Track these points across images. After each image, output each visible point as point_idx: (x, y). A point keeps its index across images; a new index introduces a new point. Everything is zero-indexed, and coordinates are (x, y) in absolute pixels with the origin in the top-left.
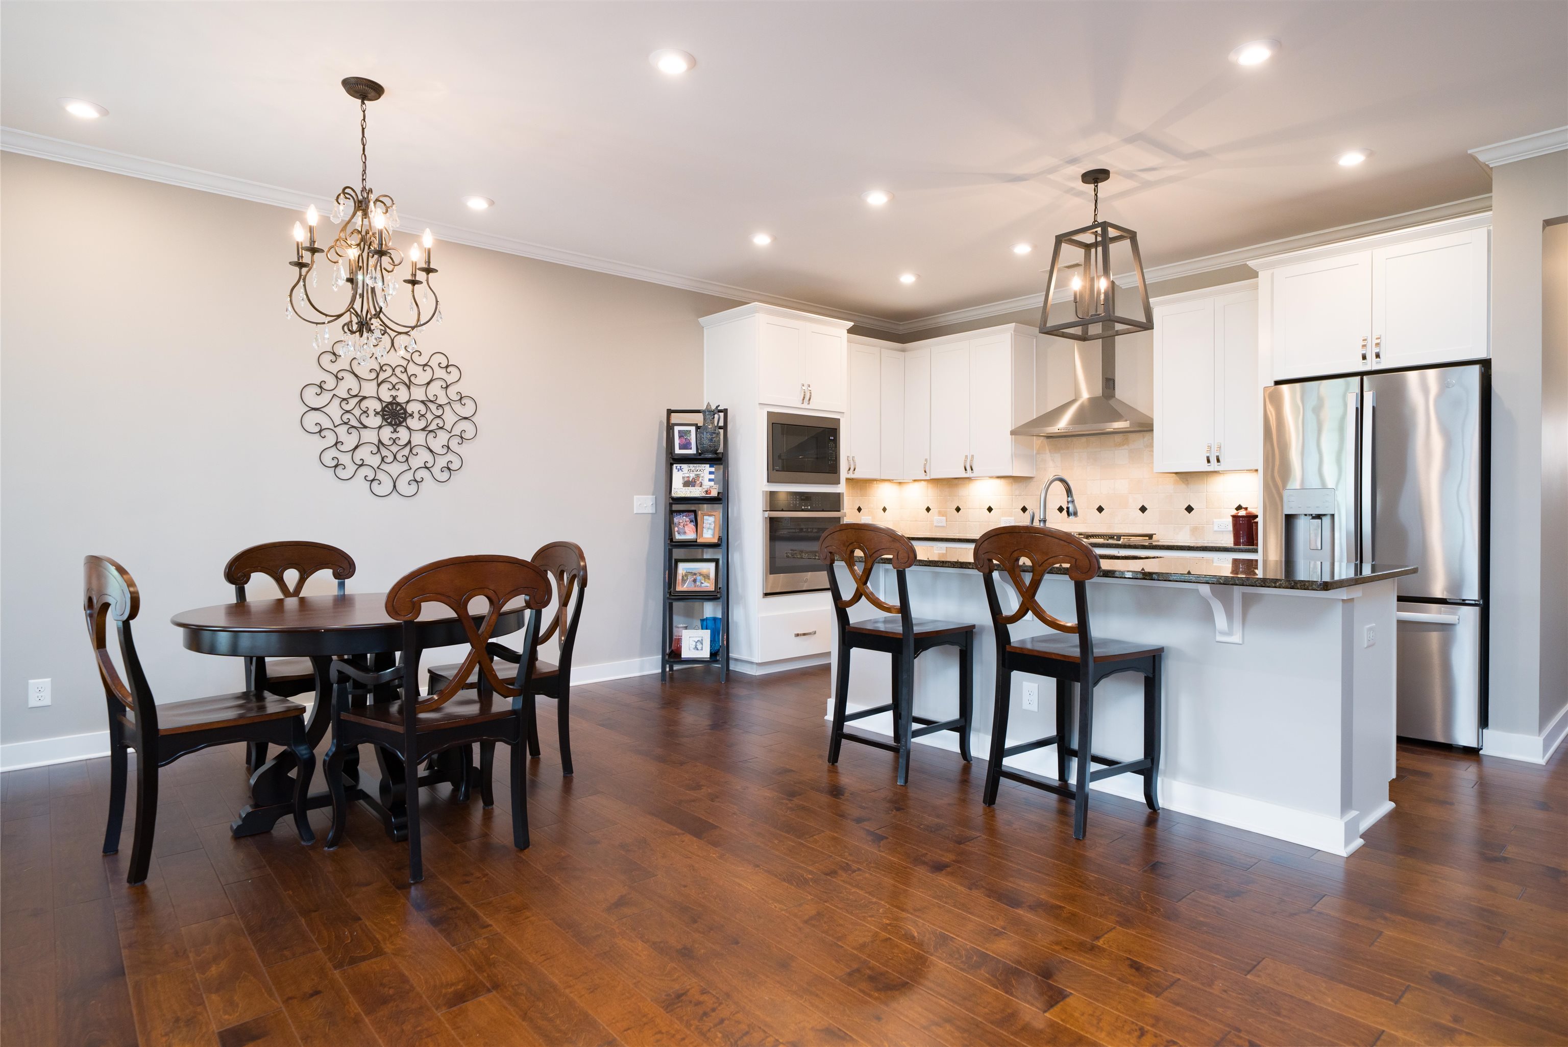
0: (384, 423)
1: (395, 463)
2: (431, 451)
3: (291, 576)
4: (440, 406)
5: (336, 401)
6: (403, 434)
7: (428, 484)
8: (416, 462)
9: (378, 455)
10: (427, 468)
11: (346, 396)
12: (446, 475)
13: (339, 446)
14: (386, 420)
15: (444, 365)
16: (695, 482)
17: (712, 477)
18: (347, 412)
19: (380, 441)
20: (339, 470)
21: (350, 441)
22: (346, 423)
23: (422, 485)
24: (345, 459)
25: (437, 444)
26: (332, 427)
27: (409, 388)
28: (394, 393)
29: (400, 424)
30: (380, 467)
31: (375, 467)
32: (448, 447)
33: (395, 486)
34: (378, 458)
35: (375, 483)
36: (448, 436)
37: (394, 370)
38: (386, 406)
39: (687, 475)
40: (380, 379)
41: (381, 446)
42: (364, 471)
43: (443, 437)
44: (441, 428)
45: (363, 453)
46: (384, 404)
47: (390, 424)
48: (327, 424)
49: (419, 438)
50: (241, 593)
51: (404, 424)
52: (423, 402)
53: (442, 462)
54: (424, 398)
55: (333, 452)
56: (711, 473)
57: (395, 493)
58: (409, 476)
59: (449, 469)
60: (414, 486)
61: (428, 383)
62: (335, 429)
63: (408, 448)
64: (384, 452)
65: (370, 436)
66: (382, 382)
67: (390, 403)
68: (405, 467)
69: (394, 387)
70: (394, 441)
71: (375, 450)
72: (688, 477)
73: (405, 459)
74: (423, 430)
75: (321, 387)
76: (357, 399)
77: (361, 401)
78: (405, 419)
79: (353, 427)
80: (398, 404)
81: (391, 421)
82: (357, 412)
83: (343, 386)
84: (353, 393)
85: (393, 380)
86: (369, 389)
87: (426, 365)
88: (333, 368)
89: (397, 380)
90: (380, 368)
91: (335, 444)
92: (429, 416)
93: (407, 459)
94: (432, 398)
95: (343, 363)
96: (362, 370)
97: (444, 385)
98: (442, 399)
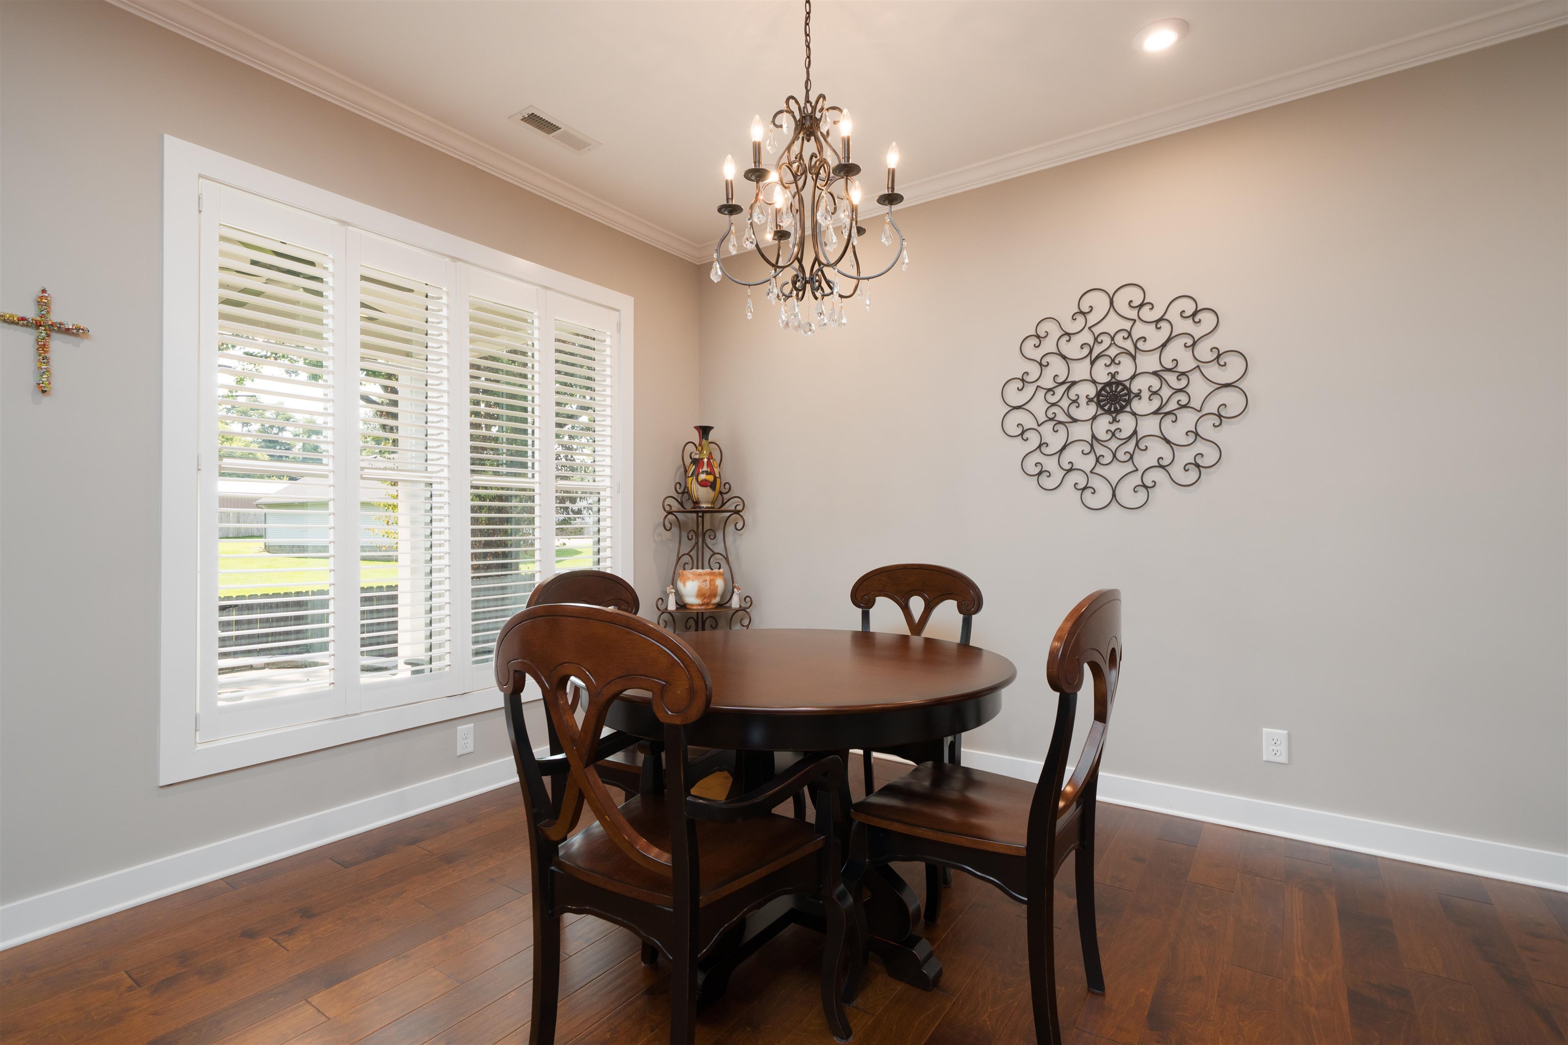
0: (1100, 411)
1: (1115, 464)
2: (1168, 442)
3: (917, 604)
4: (1183, 374)
5: (1041, 394)
6: (1126, 423)
7: (1164, 490)
8: (1144, 460)
9: (1092, 455)
10: (1163, 467)
11: (1051, 385)
12: (1193, 475)
13: (1043, 448)
14: (1102, 408)
15: (1188, 312)
18: (1053, 405)
19: (1093, 436)
20: (1043, 478)
21: (1056, 441)
22: (1051, 420)
23: (1154, 492)
24: (1050, 464)
25: (1177, 431)
26: (1035, 426)
27: (1134, 358)
28: (1113, 369)
29: (1122, 410)
30: (1095, 471)
31: (1088, 470)
32: (1197, 434)
33: (1114, 495)
34: (1091, 459)
35: (1088, 492)
36: (1195, 416)
37: (1113, 339)
38: (1103, 389)
40: (1094, 355)
41: (1095, 444)
42: (1074, 477)
43: (1187, 419)
44: (1185, 406)
45: (1073, 455)
46: (1100, 387)
47: (1108, 412)
48: (1029, 423)
49: (1149, 426)
50: (866, 617)
51: (1128, 409)
52: (1155, 373)
53: (1186, 456)
54: (1159, 368)
55: (1037, 457)
57: (1114, 504)
58: (1135, 479)
59: (1198, 466)
60: (1142, 494)
61: (1164, 345)
62: (1039, 429)
63: (1133, 442)
64: (1100, 450)
65: (1081, 431)
66: (1098, 357)
67: (1109, 384)
68: (1129, 467)
69: (1113, 361)
70: (1113, 434)
71: (1087, 449)
73: (1128, 456)
74: (1156, 413)
75: (1023, 380)
76: (1065, 387)
77: (1069, 389)
78: (1129, 402)
79: (1060, 422)
80: (1119, 383)
81: (1110, 408)
82: (1065, 403)
83: (1049, 373)
84: (1060, 380)
85: (1113, 352)
86: (1080, 371)
87: (1161, 319)
88: (1037, 354)
89: (1118, 351)
90: (1096, 339)
91: (1040, 447)
92: (1166, 392)
93: (1131, 457)
94: (1169, 365)
95: (1049, 345)
96: (1072, 349)
97: (1190, 342)
98: (1187, 363)
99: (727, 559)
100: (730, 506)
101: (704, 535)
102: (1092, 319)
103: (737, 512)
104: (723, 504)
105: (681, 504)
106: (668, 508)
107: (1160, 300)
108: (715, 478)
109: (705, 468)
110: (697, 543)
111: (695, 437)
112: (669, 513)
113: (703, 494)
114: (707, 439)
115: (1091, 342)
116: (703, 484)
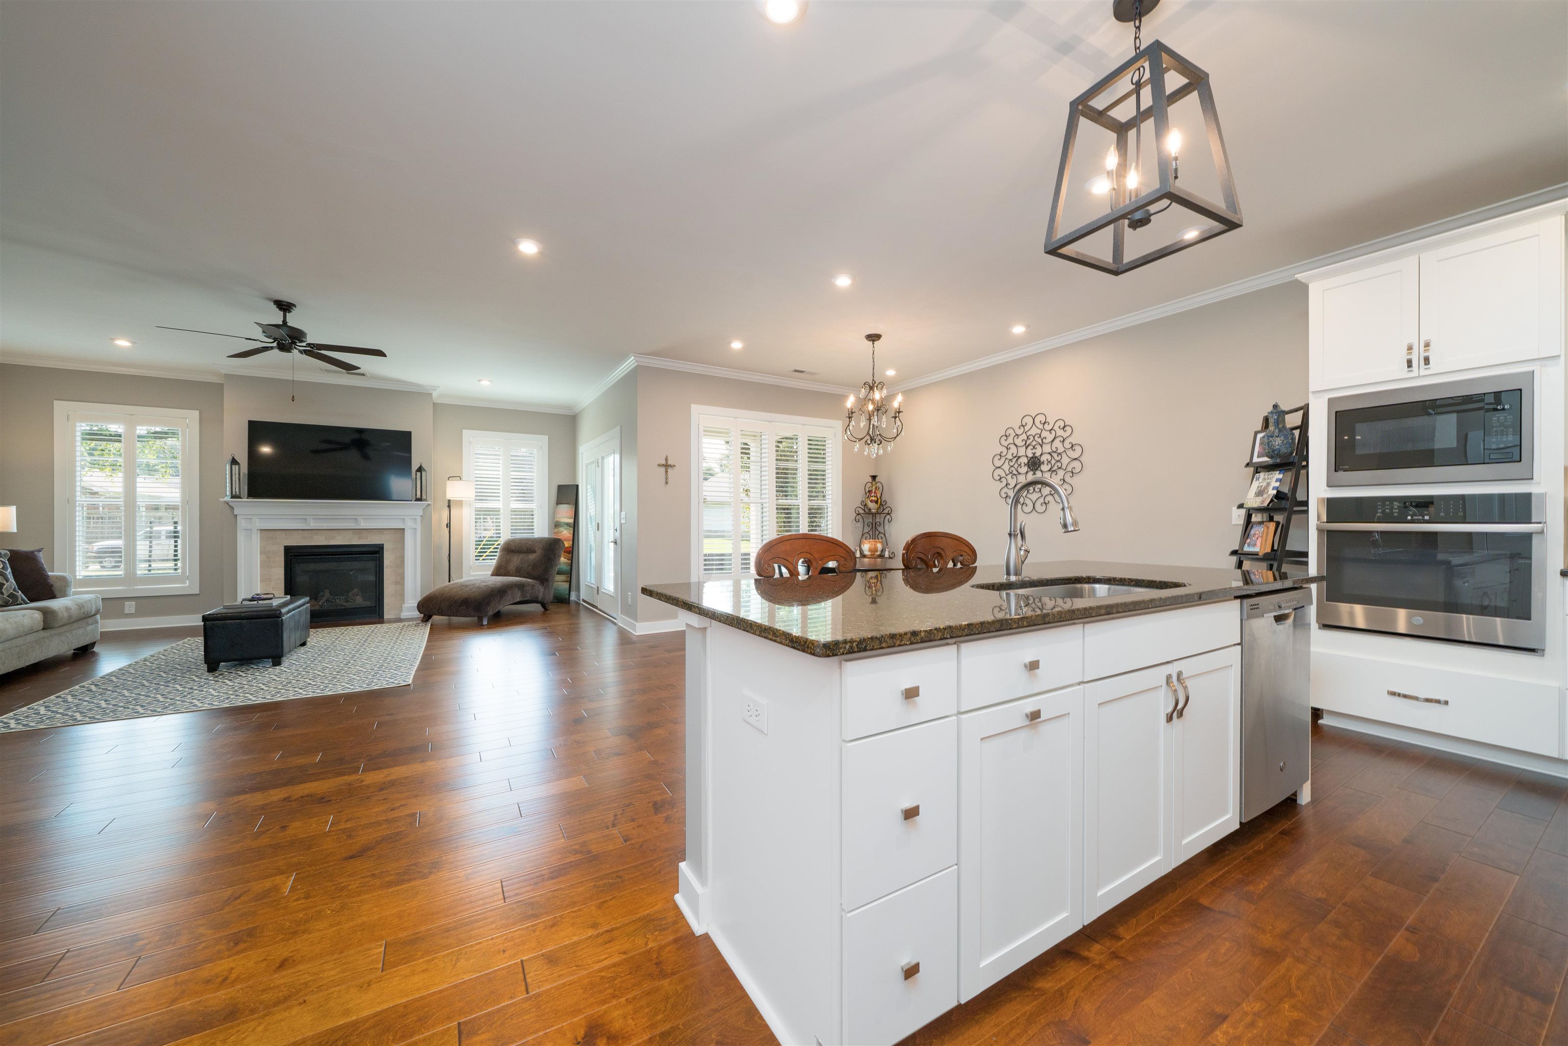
0: (1029, 470)
1: (1035, 493)
4: (1060, 454)
5: (1007, 461)
6: (1039, 475)
7: (1053, 504)
8: (1045, 491)
10: (1052, 494)
11: (1011, 457)
13: (1008, 486)
14: (1030, 468)
15: (1062, 427)
16: (1264, 491)
17: (1277, 484)
18: (1012, 466)
20: (1008, 499)
21: (1013, 482)
22: (1011, 473)
23: (1049, 506)
25: (1057, 479)
26: (1005, 476)
27: (1042, 446)
28: (1034, 451)
29: (1037, 469)
30: (1027, 496)
32: (1064, 480)
33: (1034, 507)
35: (1025, 505)
36: (1064, 472)
37: (1034, 438)
38: (1030, 460)
39: (1261, 484)
43: (1061, 473)
44: (1060, 468)
47: (1032, 470)
48: (1003, 475)
51: (1039, 469)
52: (1049, 453)
54: (1051, 451)
55: (1006, 489)
56: (1277, 481)
57: (1034, 510)
58: (1041, 500)
60: (1045, 506)
61: (1053, 441)
65: (1022, 479)
66: (1028, 446)
67: (1032, 458)
68: (1040, 494)
69: (1034, 447)
72: (1262, 486)
74: (1049, 471)
75: (1000, 455)
76: (1016, 458)
77: (1017, 460)
78: (1040, 466)
79: (1014, 474)
80: (1036, 457)
81: (1033, 468)
82: (1016, 466)
83: (1010, 452)
84: (1014, 455)
85: (1034, 443)
86: (1022, 451)
87: (1052, 429)
88: (1006, 444)
89: (1036, 443)
90: (1028, 438)
91: (1006, 485)
92: (1053, 462)
93: (1040, 491)
94: (1055, 450)
95: (1010, 440)
96: (1019, 442)
97: (1062, 440)
98: (1061, 450)
99: (885, 535)
100: (886, 511)
101: (876, 524)
102: (1027, 428)
103: (889, 514)
104: (883, 510)
105: (864, 510)
106: (857, 512)
107: (1052, 421)
108: (878, 499)
109: (873, 495)
110: (872, 527)
111: (870, 479)
112: (858, 514)
113: (873, 506)
114: (875, 481)
115: (1026, 438)
116: (871, 501)
